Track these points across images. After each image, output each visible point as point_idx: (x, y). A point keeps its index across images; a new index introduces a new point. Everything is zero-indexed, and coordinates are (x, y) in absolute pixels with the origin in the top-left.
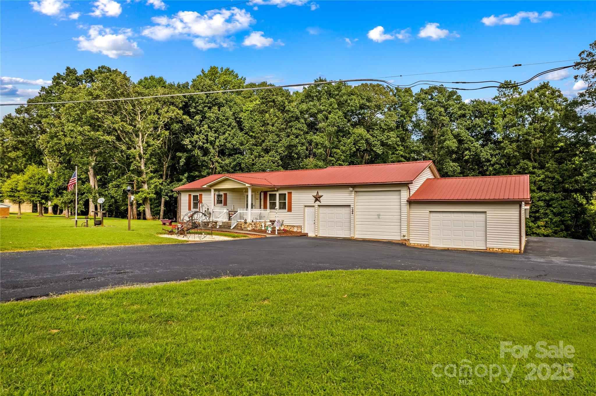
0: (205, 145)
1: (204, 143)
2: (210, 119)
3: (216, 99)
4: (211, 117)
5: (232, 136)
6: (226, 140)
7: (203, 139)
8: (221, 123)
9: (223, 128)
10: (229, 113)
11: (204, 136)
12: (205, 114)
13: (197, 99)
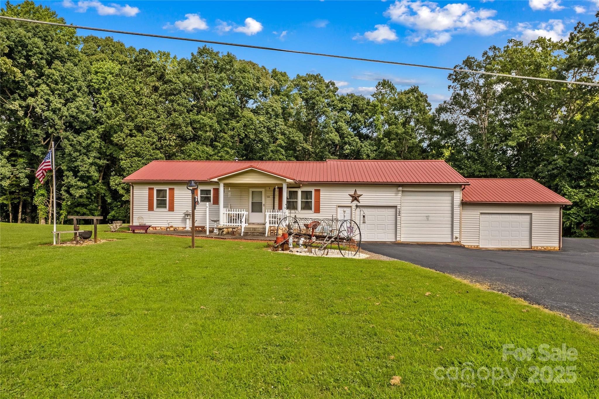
0: (47, 114)
1: (43, 111)
2: (51, 78)
3: (57, 50)
4: (53, 75)
5: (85, 105)
6: (78, 109)
7: (42, 104)
8: (69, 84)
9: (71, 93)
10: (78, 73)
11: (43, 101)
12: (42, 69)
13: (29, 46)
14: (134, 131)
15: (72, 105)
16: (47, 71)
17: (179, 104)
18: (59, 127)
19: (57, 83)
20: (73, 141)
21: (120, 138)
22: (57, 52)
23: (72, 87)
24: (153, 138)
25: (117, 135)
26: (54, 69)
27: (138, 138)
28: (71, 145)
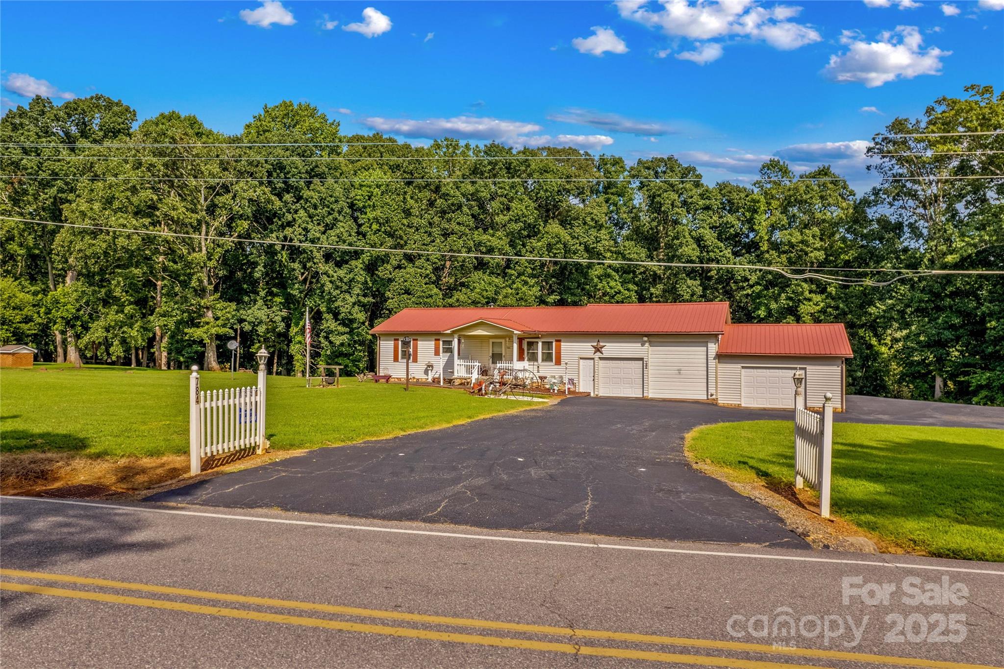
14: (403, 261)
15: (332, 233)
16: (306, 193)
17: (459, 224)
18: (318, 261)
19: (315, 207)
20: (333, 276)
21: (386, 272)
22: (316, 169)
23: (333, 210)
24: (426, 269)
25: (382, 268)
26: (313, 190)
27: (408, 269)
28: (331, 282)
